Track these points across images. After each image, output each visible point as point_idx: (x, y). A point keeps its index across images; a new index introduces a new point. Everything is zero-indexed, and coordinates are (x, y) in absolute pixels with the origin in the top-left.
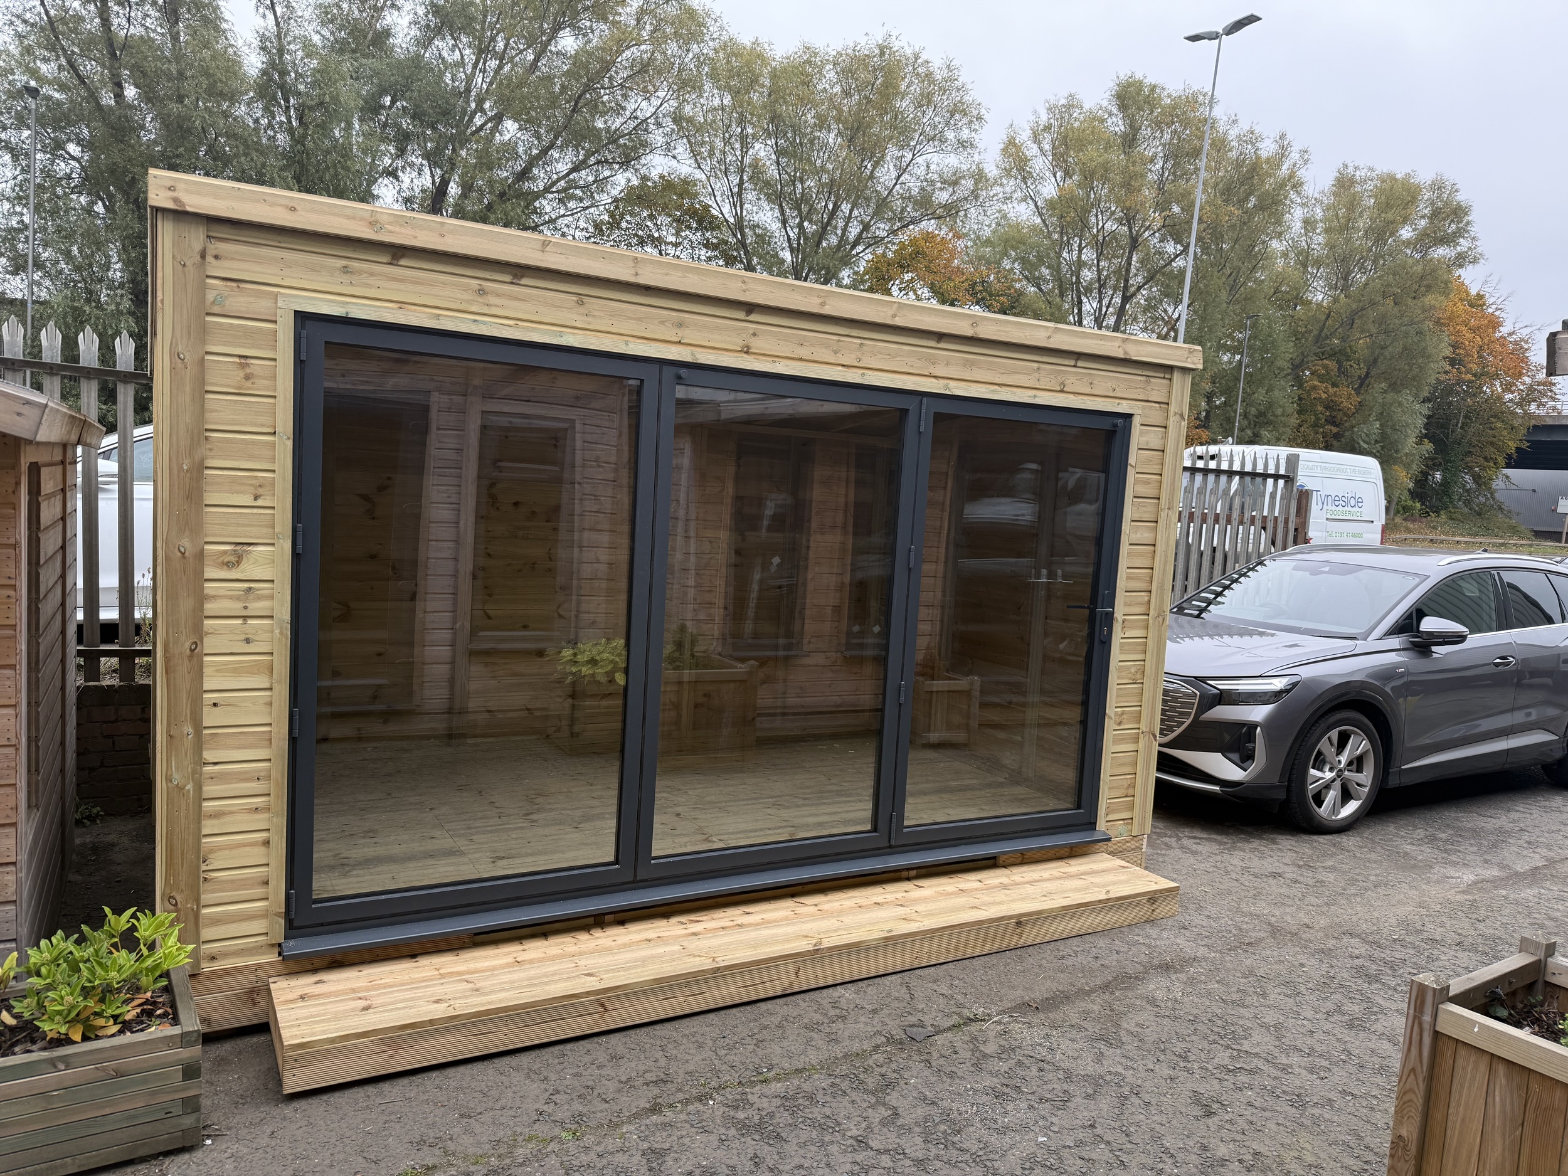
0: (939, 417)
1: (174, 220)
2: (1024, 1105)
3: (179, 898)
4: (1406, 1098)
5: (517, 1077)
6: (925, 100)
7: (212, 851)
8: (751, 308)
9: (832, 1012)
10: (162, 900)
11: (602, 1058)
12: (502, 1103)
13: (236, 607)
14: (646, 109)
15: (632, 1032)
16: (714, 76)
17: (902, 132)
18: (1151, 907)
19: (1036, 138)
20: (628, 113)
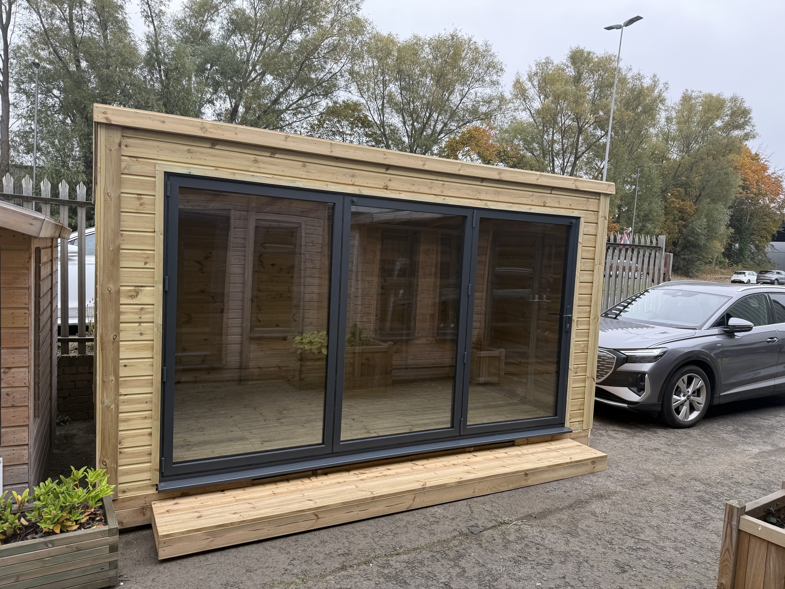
0: (482, 220)
1: (106, 128)
2: (529, 567)
3: (107, 461)
4: (724, 564)
5: (274, 552)
6: (474, 61)
7: (124, 438)
8: (388, 167)
9: (432, 519)
10: (99, 463)
11: (317, 542)
12: (267, 565)
13: (135, 318)
14: (336, 68)
15: (331, 529)
16: (369, 52)
17: (463, 77)
18: (593, 466)
19: (530, 79)
20: (327, 71)
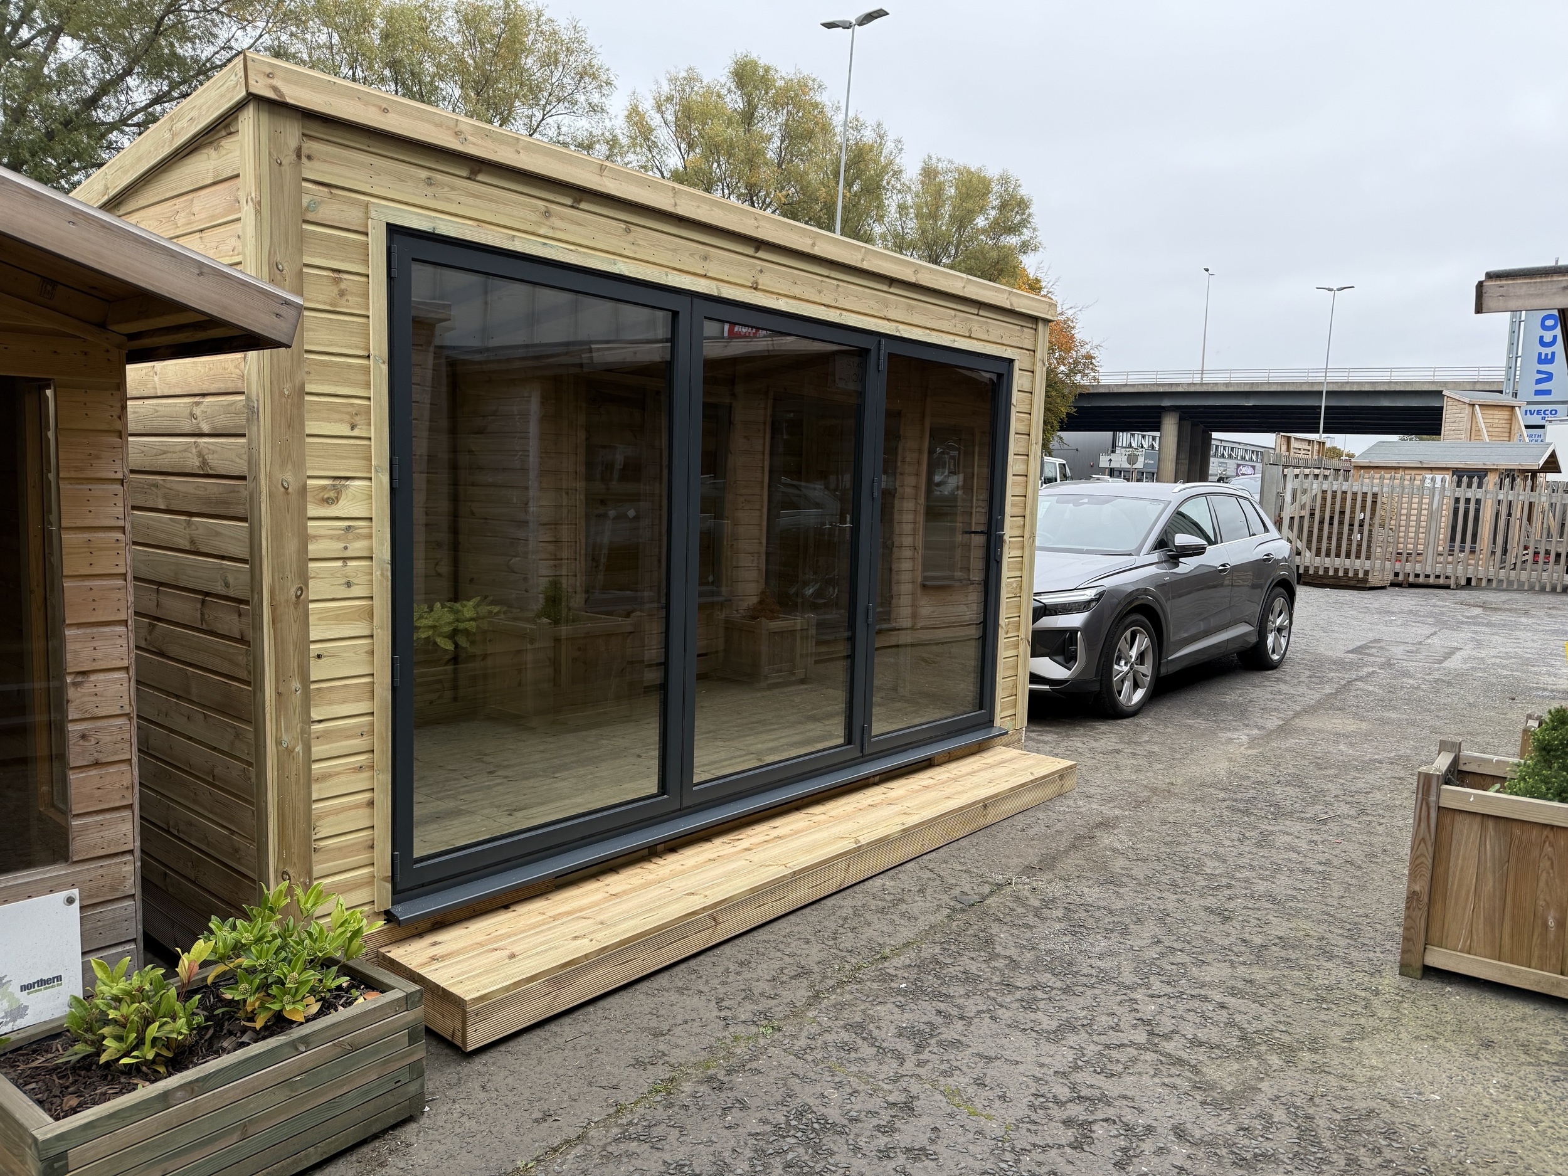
0: (892, 358)
1: (269, 112)
3: (291, 872)
4: (1417, 862)
7: (320, 818)
8: (759, 244)
9: (888, 898)
10: (276, 877)
11: (732, 966)
12: (680, 1018)
13: (336, 548)
14: (243, 40)
17: (533, 92)
18: (1062, 785)
20: (220, 42)
